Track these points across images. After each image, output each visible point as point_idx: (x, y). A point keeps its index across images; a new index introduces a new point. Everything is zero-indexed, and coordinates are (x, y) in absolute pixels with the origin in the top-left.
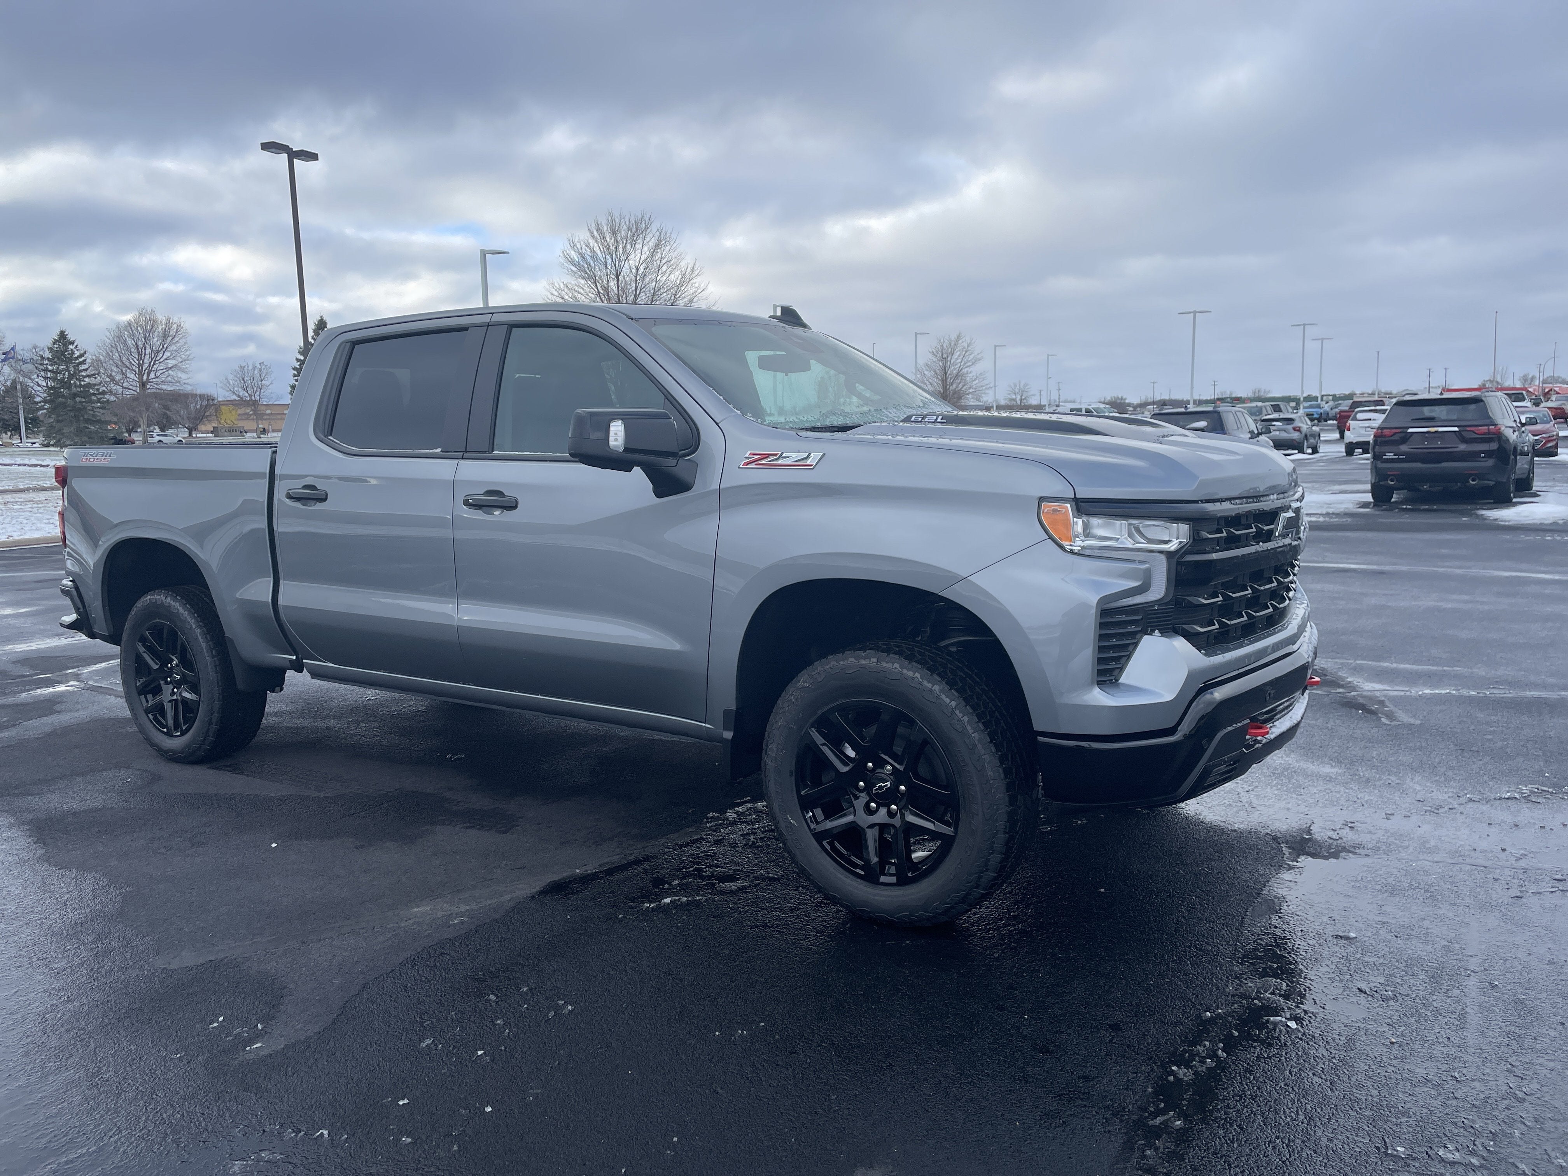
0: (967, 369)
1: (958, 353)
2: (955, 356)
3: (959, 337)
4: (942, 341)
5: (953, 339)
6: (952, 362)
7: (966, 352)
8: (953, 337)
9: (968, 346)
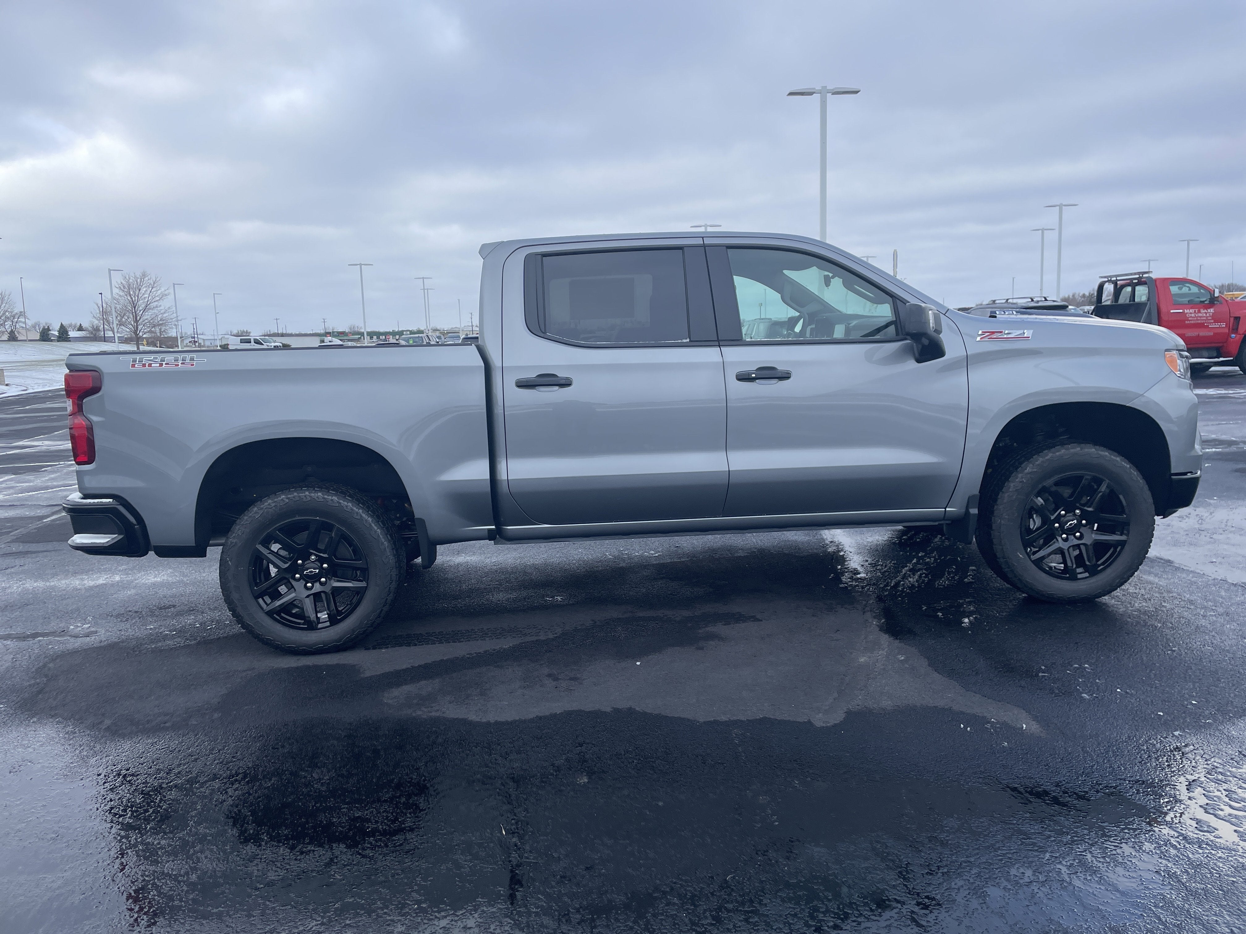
0: (156, 303)
1: (144, 289)
2: (143, 291)
3: (144, 275)
4: (127, 278)
5: (138, 276)
6: (140, 296)
7: (152, 288)
8: (138, 274)
9: (154, 283)
